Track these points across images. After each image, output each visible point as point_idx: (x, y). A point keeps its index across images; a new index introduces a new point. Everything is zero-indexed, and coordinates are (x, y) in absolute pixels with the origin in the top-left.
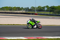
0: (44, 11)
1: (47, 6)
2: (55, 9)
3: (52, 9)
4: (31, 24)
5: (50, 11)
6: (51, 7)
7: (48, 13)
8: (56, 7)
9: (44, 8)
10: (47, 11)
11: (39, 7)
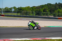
0: (11, 12)
1: (14, 8)
2: (23, 10)
3: (20, 10)
4: (32, 26)
5: (18, 12)
6: (18, 8)
7: (16, 14)
8: (24, 8)
9: (11, 9)
10: (14, 12)
11: (5, 8)
